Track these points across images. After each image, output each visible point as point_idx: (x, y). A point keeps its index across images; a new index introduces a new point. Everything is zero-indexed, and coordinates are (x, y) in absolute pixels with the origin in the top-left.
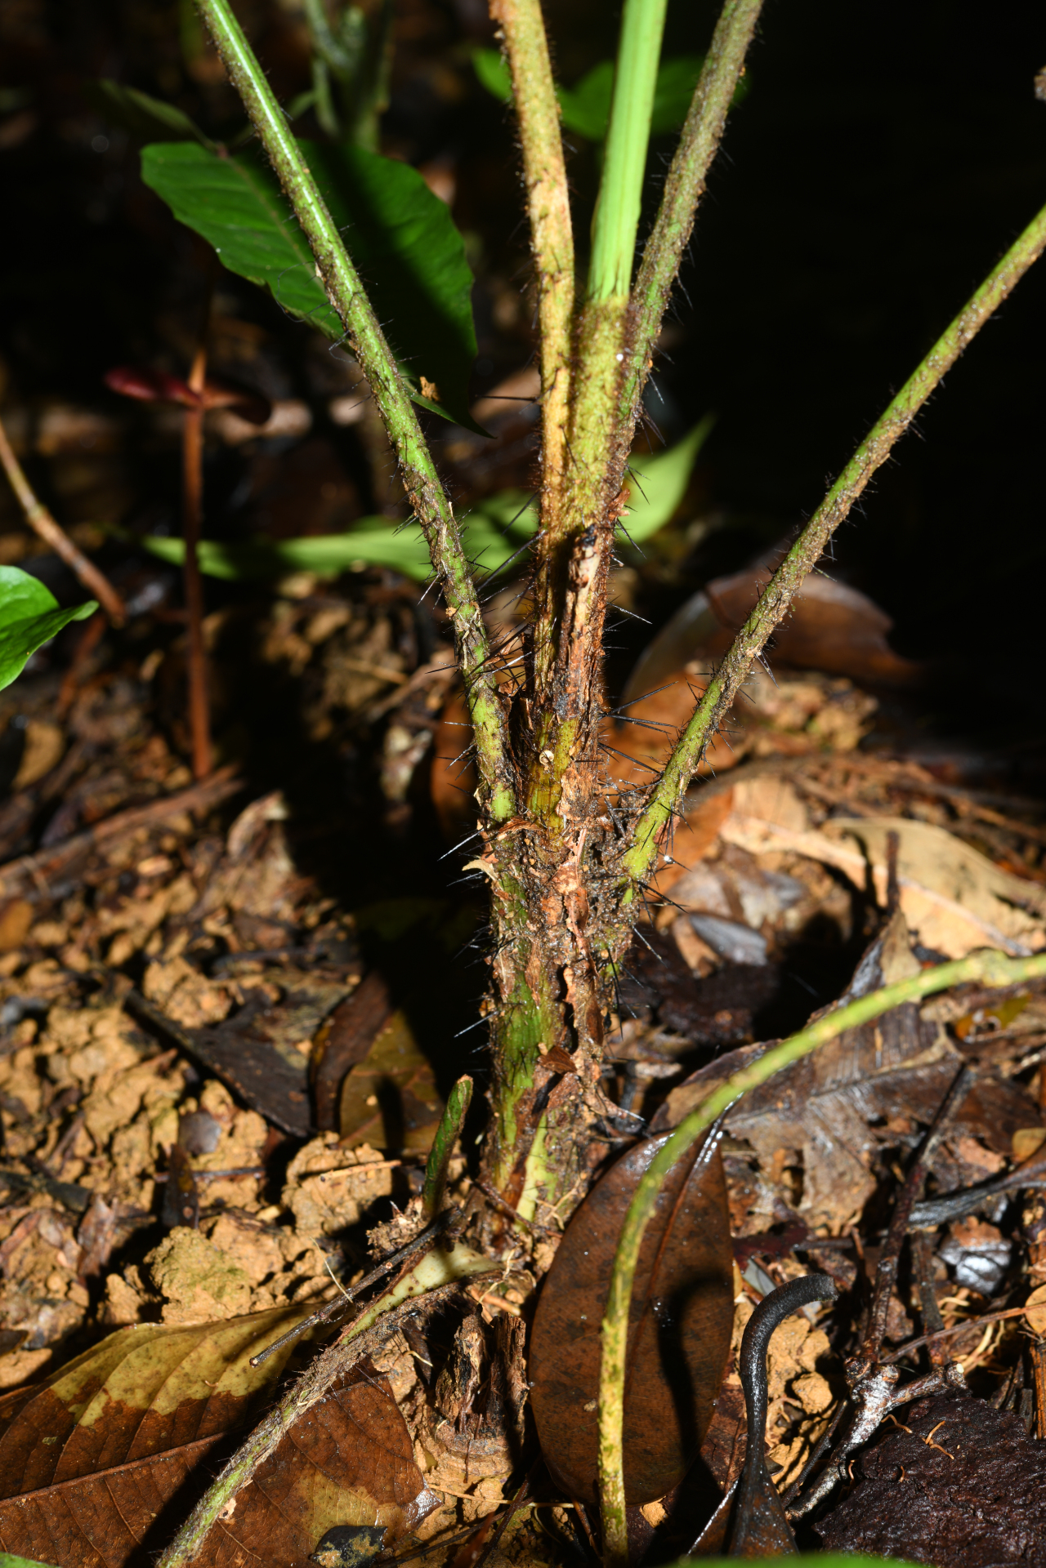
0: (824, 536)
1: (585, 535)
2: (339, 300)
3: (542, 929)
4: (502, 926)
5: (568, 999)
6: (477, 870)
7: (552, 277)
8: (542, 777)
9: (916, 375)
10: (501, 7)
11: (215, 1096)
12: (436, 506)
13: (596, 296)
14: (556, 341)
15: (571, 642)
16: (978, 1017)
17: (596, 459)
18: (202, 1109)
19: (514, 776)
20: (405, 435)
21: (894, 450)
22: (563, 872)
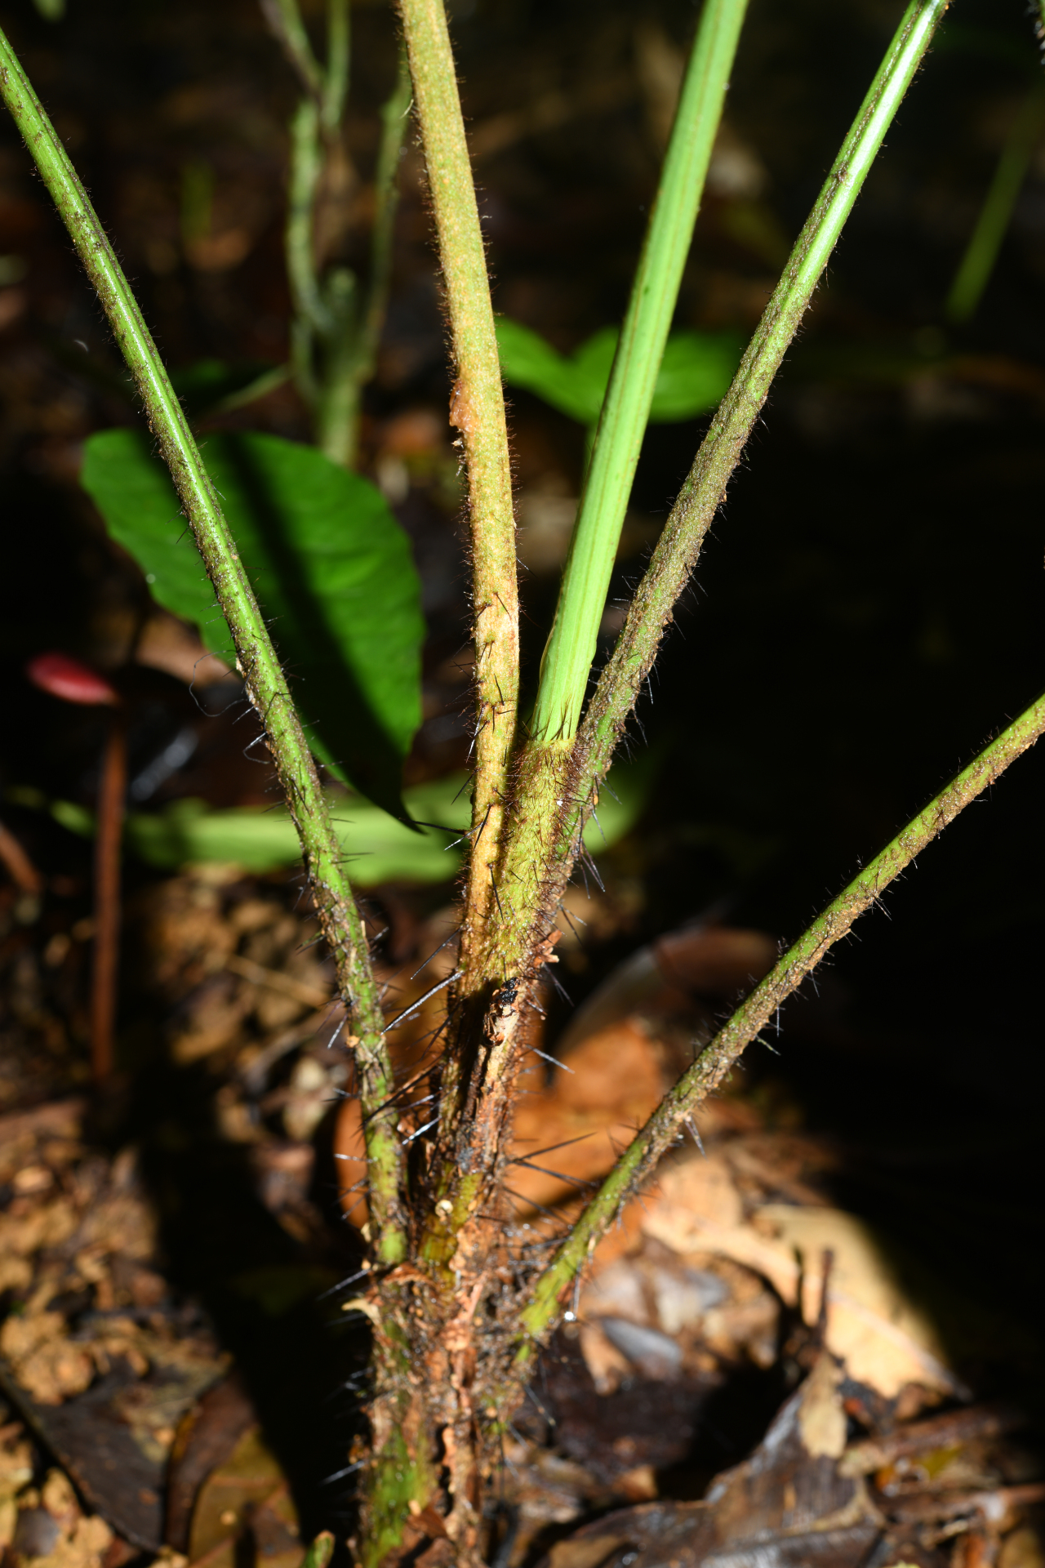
0: (771, 1007)
1: (504, 990)
2: (258, 698)
3: (424, 1385)
4: (381, 1374)
5: (446, 1462)
6: (357, 1311)
7: (493, 707)
8: (437, 1229)
9: (887, 851)
10: (461, 415)
11: (57, 1491)
12: (347, 926)
13: (539, 737)
14: (492, 773)
15: (480, 1095)
16: (903, 1467)
17: (524, 906)
18: (42, 1507)
19: (408, 1219)
20: (318, 849)
21: (855, 925)
22: (452, 1328)
